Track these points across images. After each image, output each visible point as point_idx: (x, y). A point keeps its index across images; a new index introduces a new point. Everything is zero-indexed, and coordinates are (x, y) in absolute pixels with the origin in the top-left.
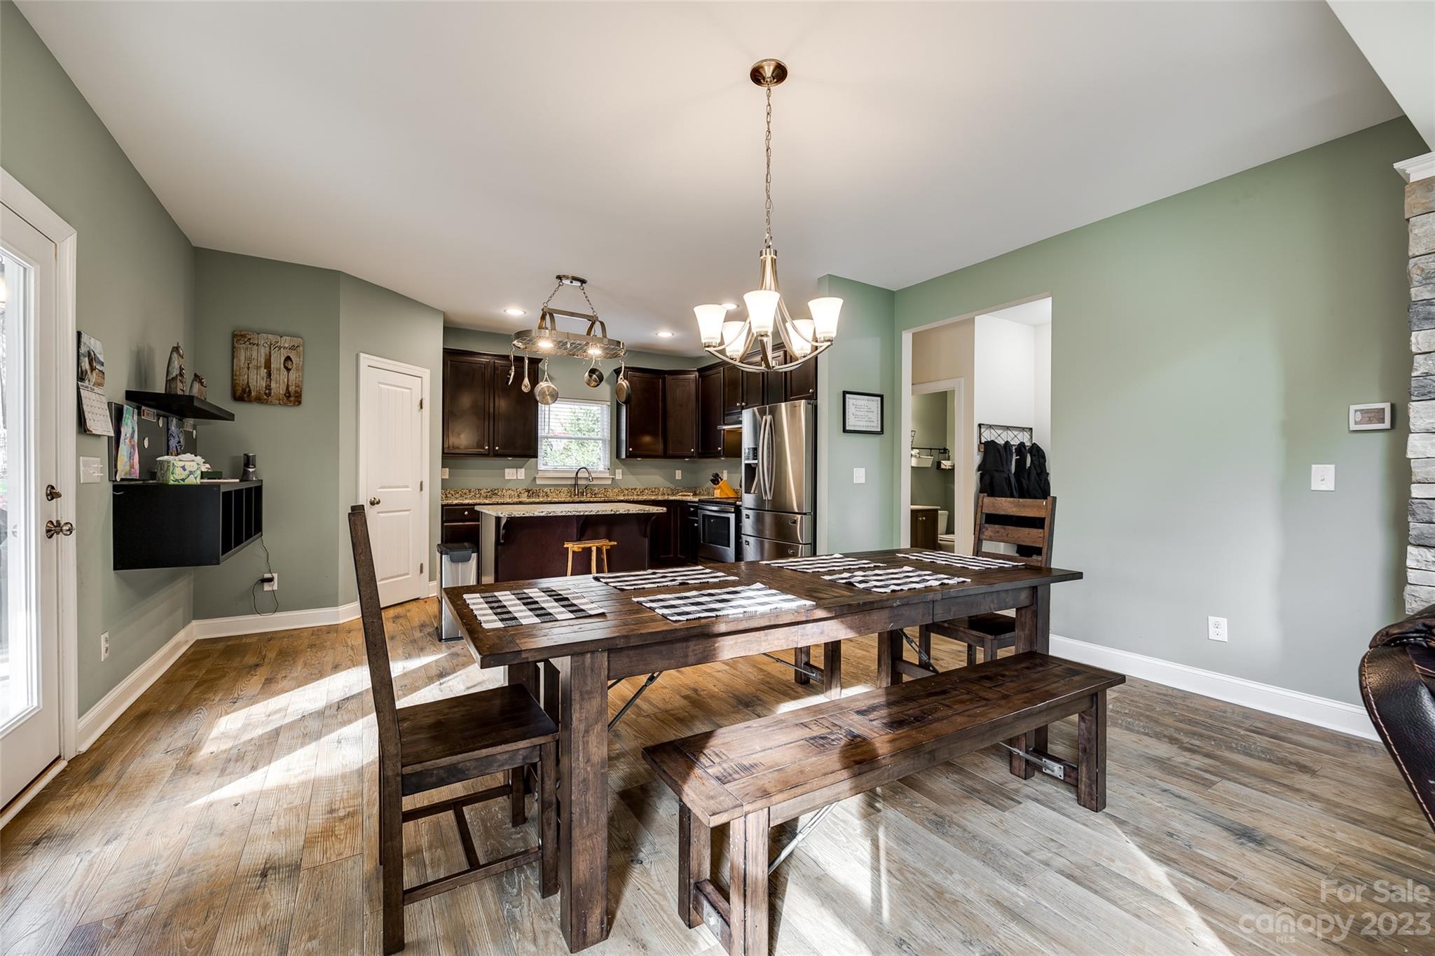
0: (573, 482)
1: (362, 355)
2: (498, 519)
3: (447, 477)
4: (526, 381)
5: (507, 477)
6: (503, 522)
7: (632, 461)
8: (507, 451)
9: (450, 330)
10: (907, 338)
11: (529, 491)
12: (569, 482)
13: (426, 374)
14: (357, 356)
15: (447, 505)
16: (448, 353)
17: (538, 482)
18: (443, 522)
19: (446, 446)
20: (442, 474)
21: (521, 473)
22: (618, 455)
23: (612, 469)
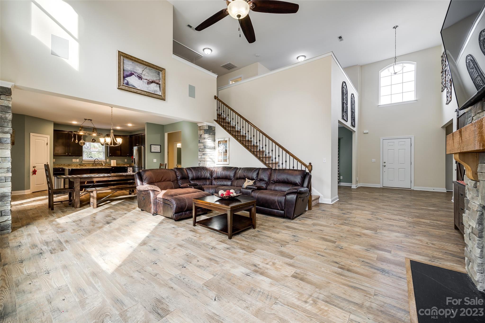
0: (94, 162)
1: (31, 133)
2: (69, 169)
3: (54, 161)
4: (77, 140)
5: (73, 161)
6: (70, 170)
7: (111, 157)
8: (73, 155)
9: (56, 124)
10: (166, 135)
11: (80, 165)
12: (92, 162)
13: (49, 137)
14: (30, 134)
15: (55, 168)
16: (55, 131)
17: (83, 162)
18: (54, 172)
19: (54, 153)
20: (53, 160)
21: (78, 160)
22: (107, 156)
23: (106, 160)
